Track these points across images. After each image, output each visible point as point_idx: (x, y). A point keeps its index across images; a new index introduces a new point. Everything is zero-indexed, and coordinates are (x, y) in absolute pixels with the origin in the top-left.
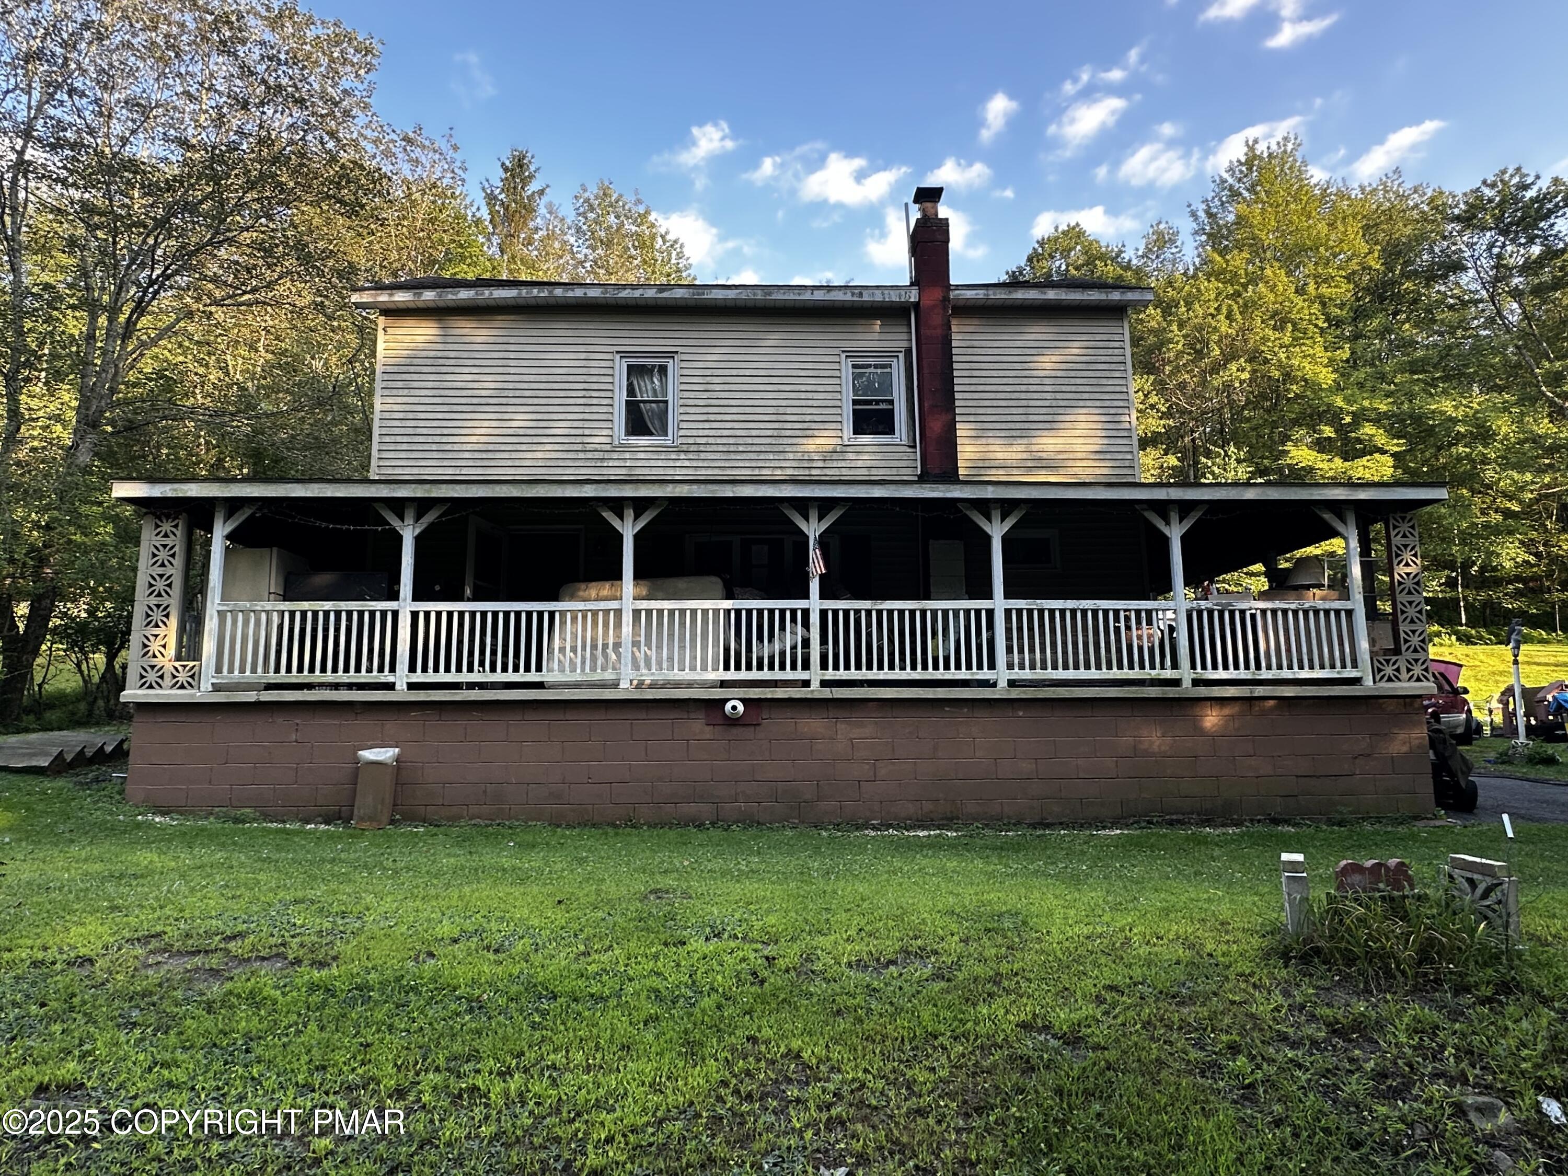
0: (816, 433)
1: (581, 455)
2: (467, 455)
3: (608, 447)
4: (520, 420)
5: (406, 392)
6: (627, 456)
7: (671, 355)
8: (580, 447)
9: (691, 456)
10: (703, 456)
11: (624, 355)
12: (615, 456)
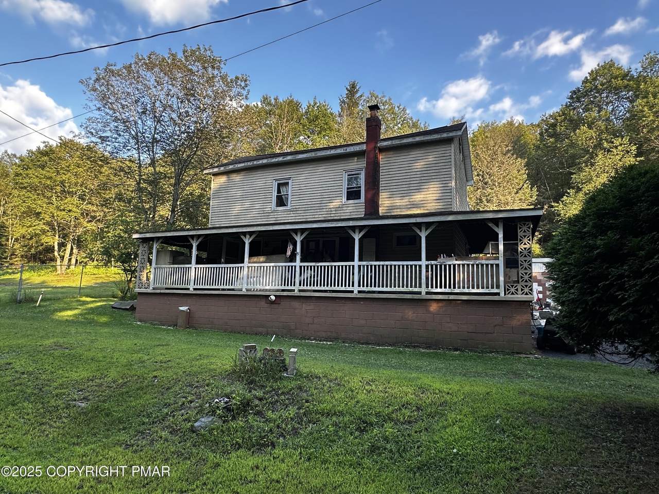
0: (333, 201)
1: (263, 215)
2: (233, 217)
3: (270, 212)
4: (247, 204)
5: (218, 199)
6: (276, 214)
7: (289, 178)
8: (262, 212)
9: (294, 212)
10: (298, 212)
11: (276, 180)
12: (272, 214)
